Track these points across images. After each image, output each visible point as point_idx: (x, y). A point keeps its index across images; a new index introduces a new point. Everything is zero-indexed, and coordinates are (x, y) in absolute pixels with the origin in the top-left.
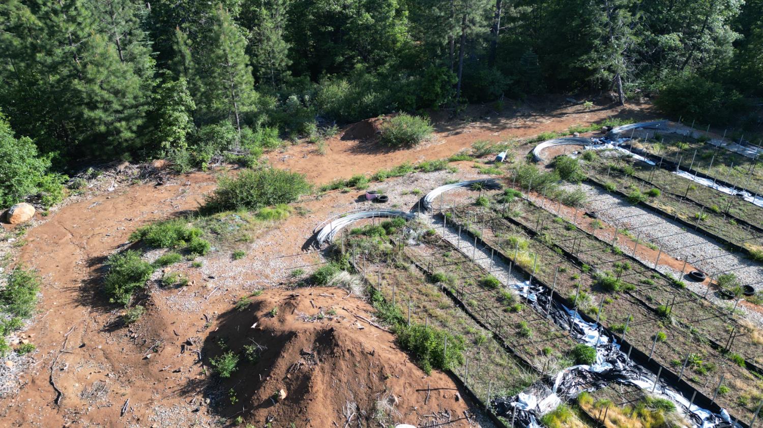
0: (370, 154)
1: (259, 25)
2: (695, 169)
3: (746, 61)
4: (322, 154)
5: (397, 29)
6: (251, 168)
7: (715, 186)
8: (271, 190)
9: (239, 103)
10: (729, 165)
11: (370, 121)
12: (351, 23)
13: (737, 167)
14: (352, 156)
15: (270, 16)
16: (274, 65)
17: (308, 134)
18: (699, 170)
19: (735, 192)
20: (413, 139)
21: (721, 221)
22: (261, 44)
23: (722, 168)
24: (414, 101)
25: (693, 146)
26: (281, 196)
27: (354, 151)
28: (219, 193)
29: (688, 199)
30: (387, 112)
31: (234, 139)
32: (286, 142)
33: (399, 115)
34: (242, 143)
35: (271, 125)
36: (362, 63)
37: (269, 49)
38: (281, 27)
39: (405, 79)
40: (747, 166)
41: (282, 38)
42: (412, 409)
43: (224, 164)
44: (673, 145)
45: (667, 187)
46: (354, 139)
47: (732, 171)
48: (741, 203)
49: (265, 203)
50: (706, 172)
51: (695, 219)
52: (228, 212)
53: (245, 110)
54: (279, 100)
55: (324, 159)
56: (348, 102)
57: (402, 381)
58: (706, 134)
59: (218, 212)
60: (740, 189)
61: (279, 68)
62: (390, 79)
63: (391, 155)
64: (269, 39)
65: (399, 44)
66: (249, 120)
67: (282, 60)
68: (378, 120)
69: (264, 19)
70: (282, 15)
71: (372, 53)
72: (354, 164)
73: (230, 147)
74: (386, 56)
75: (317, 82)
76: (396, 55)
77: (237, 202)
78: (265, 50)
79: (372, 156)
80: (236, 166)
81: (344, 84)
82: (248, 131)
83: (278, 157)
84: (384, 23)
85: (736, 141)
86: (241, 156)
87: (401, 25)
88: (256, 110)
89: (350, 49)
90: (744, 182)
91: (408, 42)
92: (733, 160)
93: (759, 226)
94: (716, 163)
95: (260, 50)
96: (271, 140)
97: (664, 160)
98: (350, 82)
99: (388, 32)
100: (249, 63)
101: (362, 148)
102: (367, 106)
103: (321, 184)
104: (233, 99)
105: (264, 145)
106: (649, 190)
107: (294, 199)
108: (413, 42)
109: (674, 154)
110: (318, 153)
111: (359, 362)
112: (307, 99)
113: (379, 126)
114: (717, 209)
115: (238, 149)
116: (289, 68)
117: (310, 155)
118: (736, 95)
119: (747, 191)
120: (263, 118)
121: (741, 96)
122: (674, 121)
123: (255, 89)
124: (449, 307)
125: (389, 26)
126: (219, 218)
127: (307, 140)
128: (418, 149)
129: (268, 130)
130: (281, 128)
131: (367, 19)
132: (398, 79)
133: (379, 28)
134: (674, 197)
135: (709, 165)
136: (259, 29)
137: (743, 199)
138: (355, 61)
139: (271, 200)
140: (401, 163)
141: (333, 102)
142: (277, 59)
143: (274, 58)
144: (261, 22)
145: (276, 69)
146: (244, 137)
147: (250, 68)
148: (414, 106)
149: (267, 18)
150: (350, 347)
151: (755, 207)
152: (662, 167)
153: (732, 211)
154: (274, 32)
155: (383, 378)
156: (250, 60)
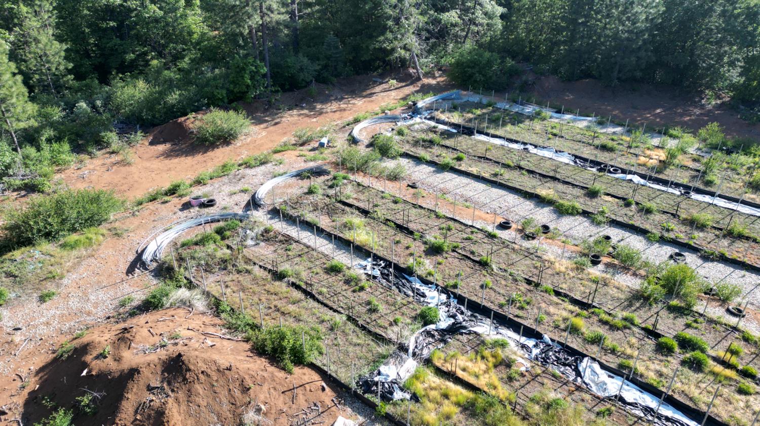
0: (186, 156)
1: (21, 25)
2: (489, 131)
3: (512, 32)
4: (129, 164)
5: (190, 19)
6: (43, 192)
7: (506, 143)
8: (75, 215)
9: (14, 119)
10: (513, 124)
11: (179, 121)
12: (137, 16)
13: (520, 125)
14: (167, 162)
15: (34, 14)
16: (49, 70)
17: (108, 144)
18: (492, 131)
19: (522, 147)
20: (231, 135)
21: (516, 173)
22: (29, 46)
23: (509, 127)
24: (225, 95)
25: (484, 111)
26: (88, 219)
27: (168, 155)
28: (6, 229)
29: (487, 159)
30: (197, 110)
31: (15, 162)
32: (83, 156)
33: (211, 111)
34: (26, 165)
35: (58, 139)
36: (157, 59)
37: (39, 51)
38: (50, 25)
39: (209, 72)
40: (527, 122)
41: (53, 38)
42: (281, 412)
43: (6, 193)
44: (468, 112)
45: (470, 150)
46: (164, 142)
47: (517, 129)
48: (528, 155)
49: (69, 230)
50: (498, 133)
51: (496, 175)
52: (23, 249)
53: (22, 127)
54: (64, 110)
55: (133, 169)
56: (150, 103)
57: (266, 387)
58: (492, 98)
59: (10, 251)
60: (525, 144)
61: (57, 73)
62: (193, 74)
63: (210, 154)
64: (37, 41)
65: (195, 36)
66: (30, 138)
67: (59, 64)
68: (188, 119)
69: (26, 17)
70: (48, 11)
71: (167, 47)
72: (170, 170)
73: (11, 172)
74: (184, 50)
75: (108, 84)
76: (195, 48)
77: (33, 234)
78: (35, 53)
79: (189, 158)
80: (23, 193)
81: (141, 84)
82: (31, 151)
83: (76, 175)
84: (174, 14)
85: (515, 102)
86: (26, 181)
87: (194, 15)
88: (36, 124)
89: (140, 45)
90: (527, 137)
91: (205, 34)
92: (517, 119)
93: (544, 173)
94: (504, 124)
95: (28, 54)
96: (63, 156)
97: (464, 127)
98: (147, 81)
99: (181, 24)
100: (16, 71)
101: (176, 151)
102: (173, 106)
103: (135, 197)
104: (4, 115)
105: (55, 162)
106: (456, 156)
107: (105, 220)
108: (211, 33)
109: (470, 120)
110: (124, 163)
111: (217, 381)
112: (100, 105)
113: (191, 126)
114: (512, 165)
115: (22, 173)
116: (70, 72)
117: (115, 167)
118: (510, 62)
119: (531, 144)
120: (48, 133)
121: (513, 62)
122: (465, 91)
123: (30, 101)
124: (299, 301)
125: (181, 16)
126: (13, 257)
127: (108, 150)
128: (238, 144)
129: (55, 146)
130: (71, 142)
131: (154, 11)
132: (202, 73)
133: (170, 20)
134: (476, 158)
135: (498, 126)
136: (21, 30)
137: (528, 152)
138: (150, 57)
139: (77, 225)
140: (223, 161)
141: (132, 104)
142: (52, 64)
143: (48, 62)
144: (22, 21)
145: (54, 75)
146: (26, 157)
147: (19, 78)
148: (226, 100)
149: (30, 16)
150: (204, 367)
151: (539, 158)
152: (463, 134)
153: (522, 164)
154: (41, 32)
155: (245, 390)
156: (17, 67)
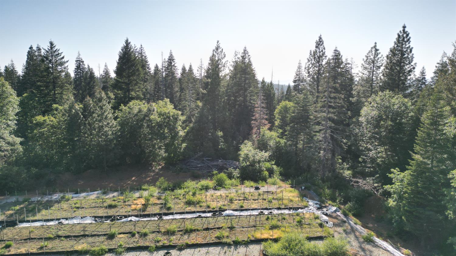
2: (28, 219)
3: (31, 152)
7: (45, 223)
10: (47, 209)
13: (52, 208)
18: (31, 218)
19: (57, 222)
21: (57, 241)
23: (44, 212)
25: (22, 206)
29: (32, 239)
40: (56, 205)
44: (8, 210)
45: (16, 237)
47: (50, 211)
48: (63, 226)
50: (36, 218)
51: (41, 248)
58: (27, 196)
60: (59, 219)
85: (45, 194)
90: (59, 215)
92: (48, 205)
93: (77, 234)
94: (39, 211)
97: (7, 222)
106: (4, 245)
109: (11, 215)
114: (52, 236)
118: (34, 170)
119: (63, 219)
121: (37, 170)
122: (3, 196)
134: (23, 241)
135: (36, 213)
137: (63, 224)
151: (70, 226)
152: (7, 227)
153: (60, 233)
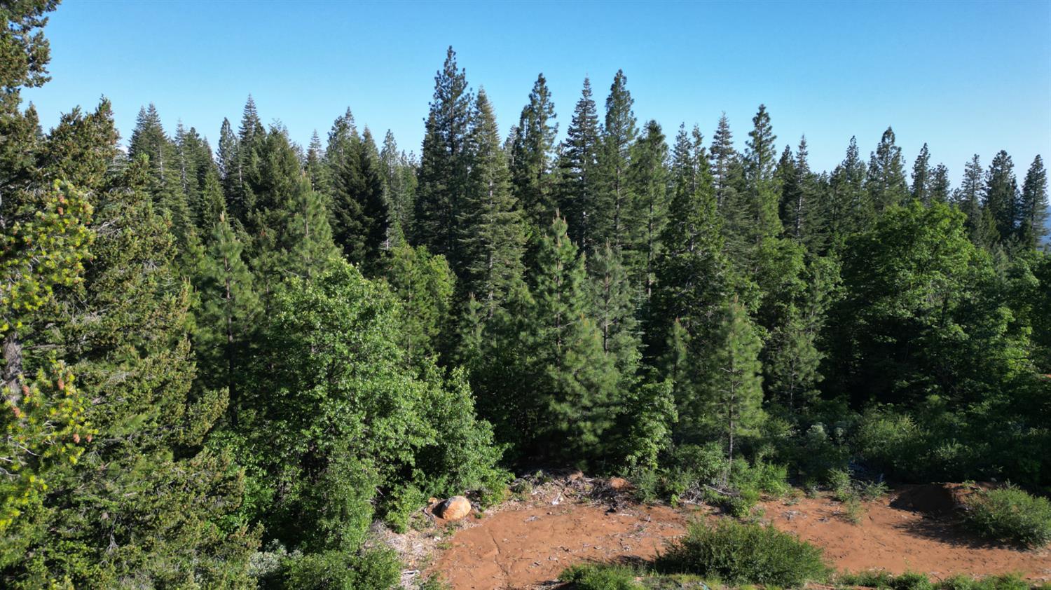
0: (942, 541)
1: (784, 325)
4: (853, 522)
5: (1008, 352)
6: (738, 517)
8: (763, 561)
9: (738, 423)
11: (947, 486)
12: (928, 335)
14: (909, 539)
15: (801, 315)
16: (795, 379)
17: (834, 487)
20: (1032, 535)
22: (782, 349)
24: (1037, 470)
26: (777, 573)
27: (912, 529)
28: (686, 544)
30: (981, 479)
31: (722, 471)
32: (797, 491)
33: (1005, 487)
34: (731, 479)
35: (777, 461)
36: (940, 395)
37: (792, 356)
38: (814, 330)
39: (1016, 428)
41: (813, 344)
43: (700, 503)
46: (913, 509)
49: (750, 578)
52: (693, 576)
53: (744, 434)
54: (795, 428)
55: (856, 531)
56: (909, 449)
59: (679, 572)
61: (802, 384)
62: (990, 426)
63: (984, 552)
64: (794, 344)
65: (1010, 375)
66: (747, 449)
67: (808, 375)
68: (962, 487)
69: (792, 318)
70: (818, 315)
71: (961, 381)
72: (909, 552)
73: (714, 481)
74: (985, 390)
75: (860, 411)
76: (1004, 391)
77: (710, 564)
78: (786, 357)
79: (946, 546)
80: (717, 510)
81: (906, 421)
82: (743, 464)
83: (781, 511)
84: (985, 340)
86: (726, 497)
87: (1017, 346)
88: (759, 436)
89: (921, 372)
91: (1029, 374)
95: (778, 357)
96: (775, 483)
98: (915, 420)
99: (992, 355)
100: (760, 372)
101: (927, 528)
102: (944, 462)
103: (846, 570)
104: (730, 416)
105: (763, 487)
107: (797, 585)
108: (1038, 375)
110: (846, 518)
112: (840, 434)
113: (963, 499)
115: (724, 486)
116: (818, 385)
117: (832, 520)
120: (768, 450)
123: (762, 408)
125: (995, 345)
126: (679, 581)
127: (831, 494)
128: (1041, 555)
129: (771, 468)
130: (790, 469)
131: (956, 333)
132: (1006, 427)
133: (976, 347)
136: (782, 330)
138: (929, 390)
139: (761, 575)
140: (1004, 572)
141: (883, 444)
142: (801, 372)
143: (798, 369)
144: (787, 321)
145: (799, 385)
146: (735, 470)
147: (760, 379)
148: (1037, 479)
149: (796, 317)
154: (802, 335)
156: (762, 368)
